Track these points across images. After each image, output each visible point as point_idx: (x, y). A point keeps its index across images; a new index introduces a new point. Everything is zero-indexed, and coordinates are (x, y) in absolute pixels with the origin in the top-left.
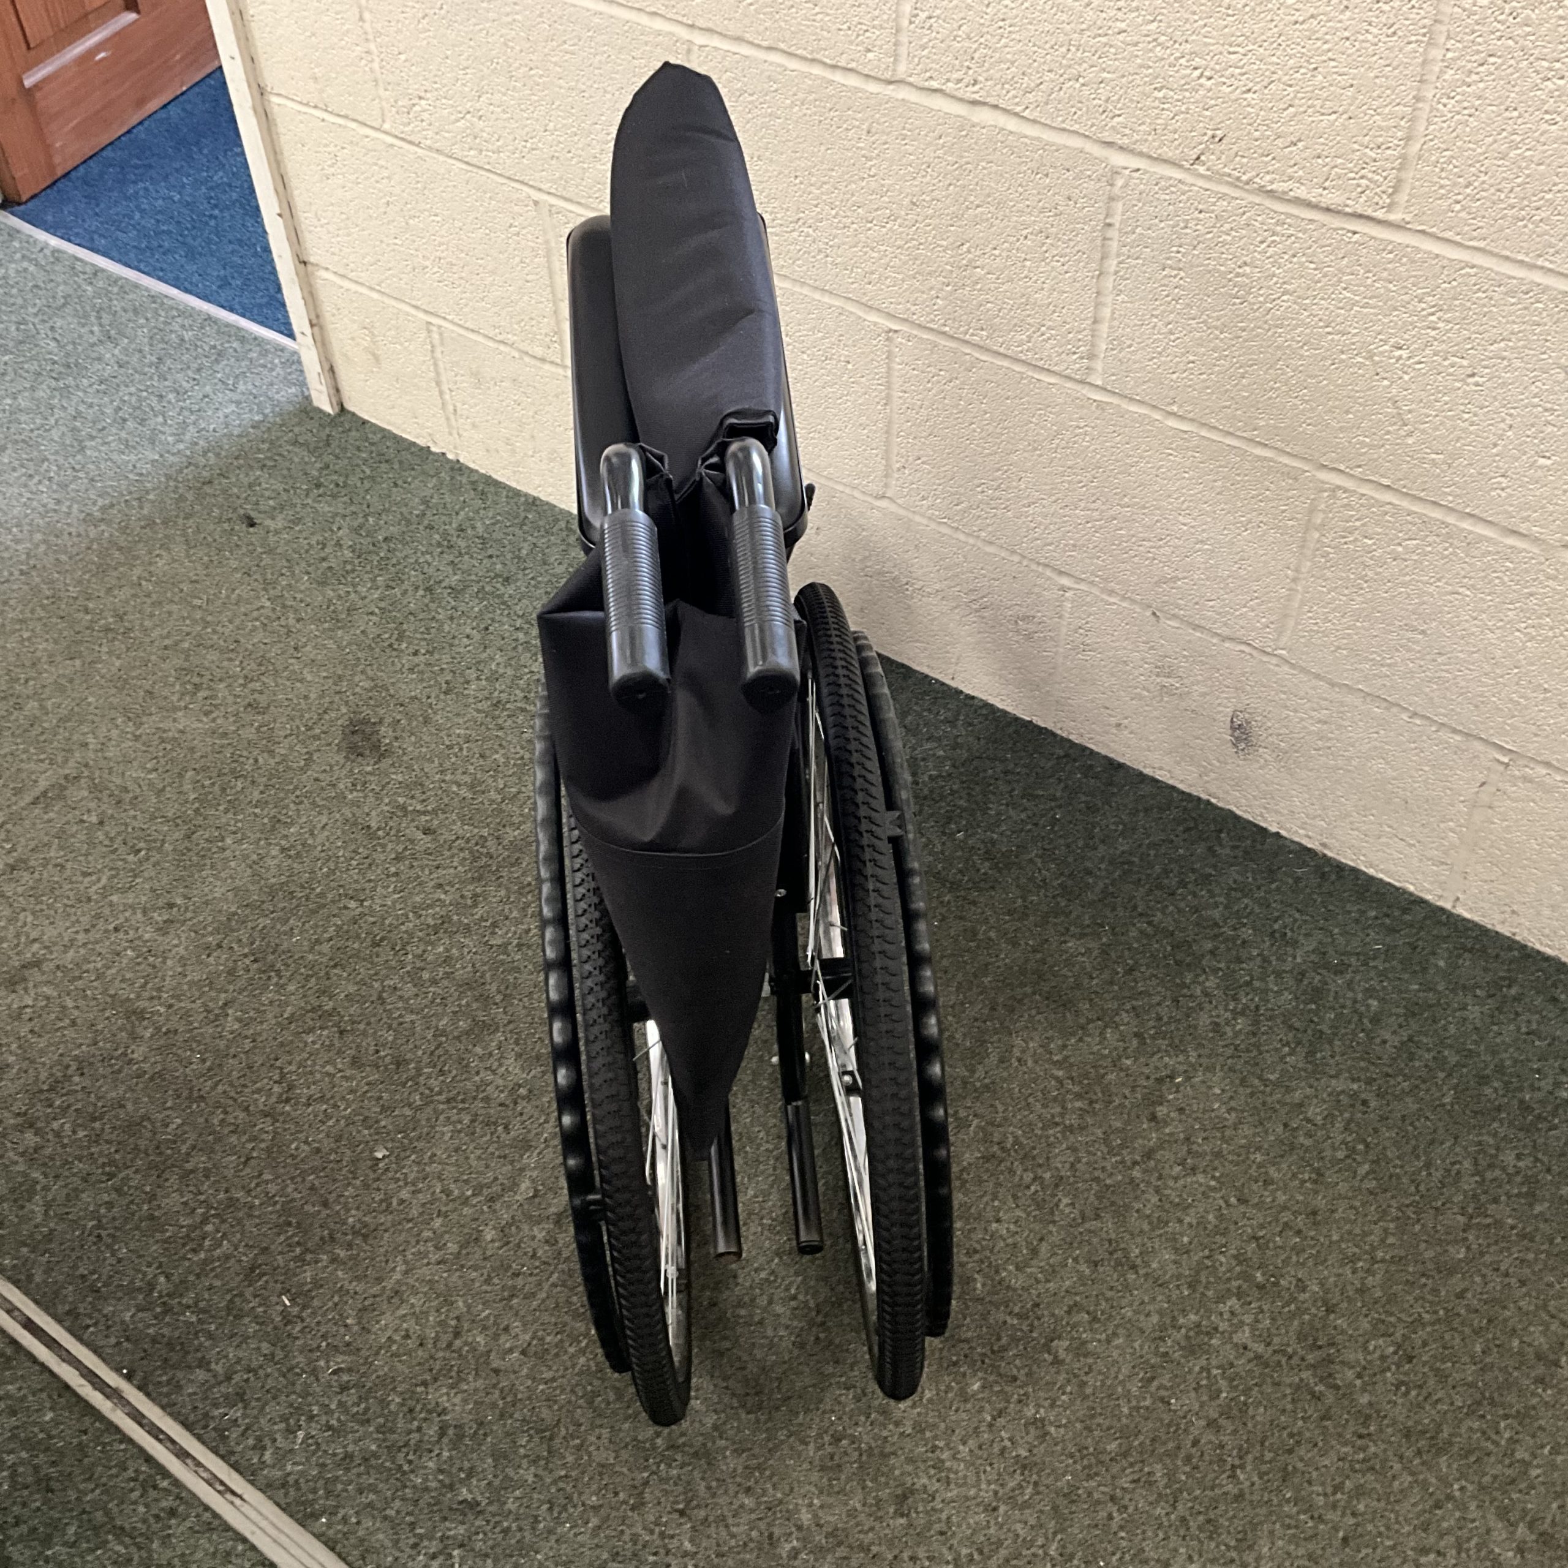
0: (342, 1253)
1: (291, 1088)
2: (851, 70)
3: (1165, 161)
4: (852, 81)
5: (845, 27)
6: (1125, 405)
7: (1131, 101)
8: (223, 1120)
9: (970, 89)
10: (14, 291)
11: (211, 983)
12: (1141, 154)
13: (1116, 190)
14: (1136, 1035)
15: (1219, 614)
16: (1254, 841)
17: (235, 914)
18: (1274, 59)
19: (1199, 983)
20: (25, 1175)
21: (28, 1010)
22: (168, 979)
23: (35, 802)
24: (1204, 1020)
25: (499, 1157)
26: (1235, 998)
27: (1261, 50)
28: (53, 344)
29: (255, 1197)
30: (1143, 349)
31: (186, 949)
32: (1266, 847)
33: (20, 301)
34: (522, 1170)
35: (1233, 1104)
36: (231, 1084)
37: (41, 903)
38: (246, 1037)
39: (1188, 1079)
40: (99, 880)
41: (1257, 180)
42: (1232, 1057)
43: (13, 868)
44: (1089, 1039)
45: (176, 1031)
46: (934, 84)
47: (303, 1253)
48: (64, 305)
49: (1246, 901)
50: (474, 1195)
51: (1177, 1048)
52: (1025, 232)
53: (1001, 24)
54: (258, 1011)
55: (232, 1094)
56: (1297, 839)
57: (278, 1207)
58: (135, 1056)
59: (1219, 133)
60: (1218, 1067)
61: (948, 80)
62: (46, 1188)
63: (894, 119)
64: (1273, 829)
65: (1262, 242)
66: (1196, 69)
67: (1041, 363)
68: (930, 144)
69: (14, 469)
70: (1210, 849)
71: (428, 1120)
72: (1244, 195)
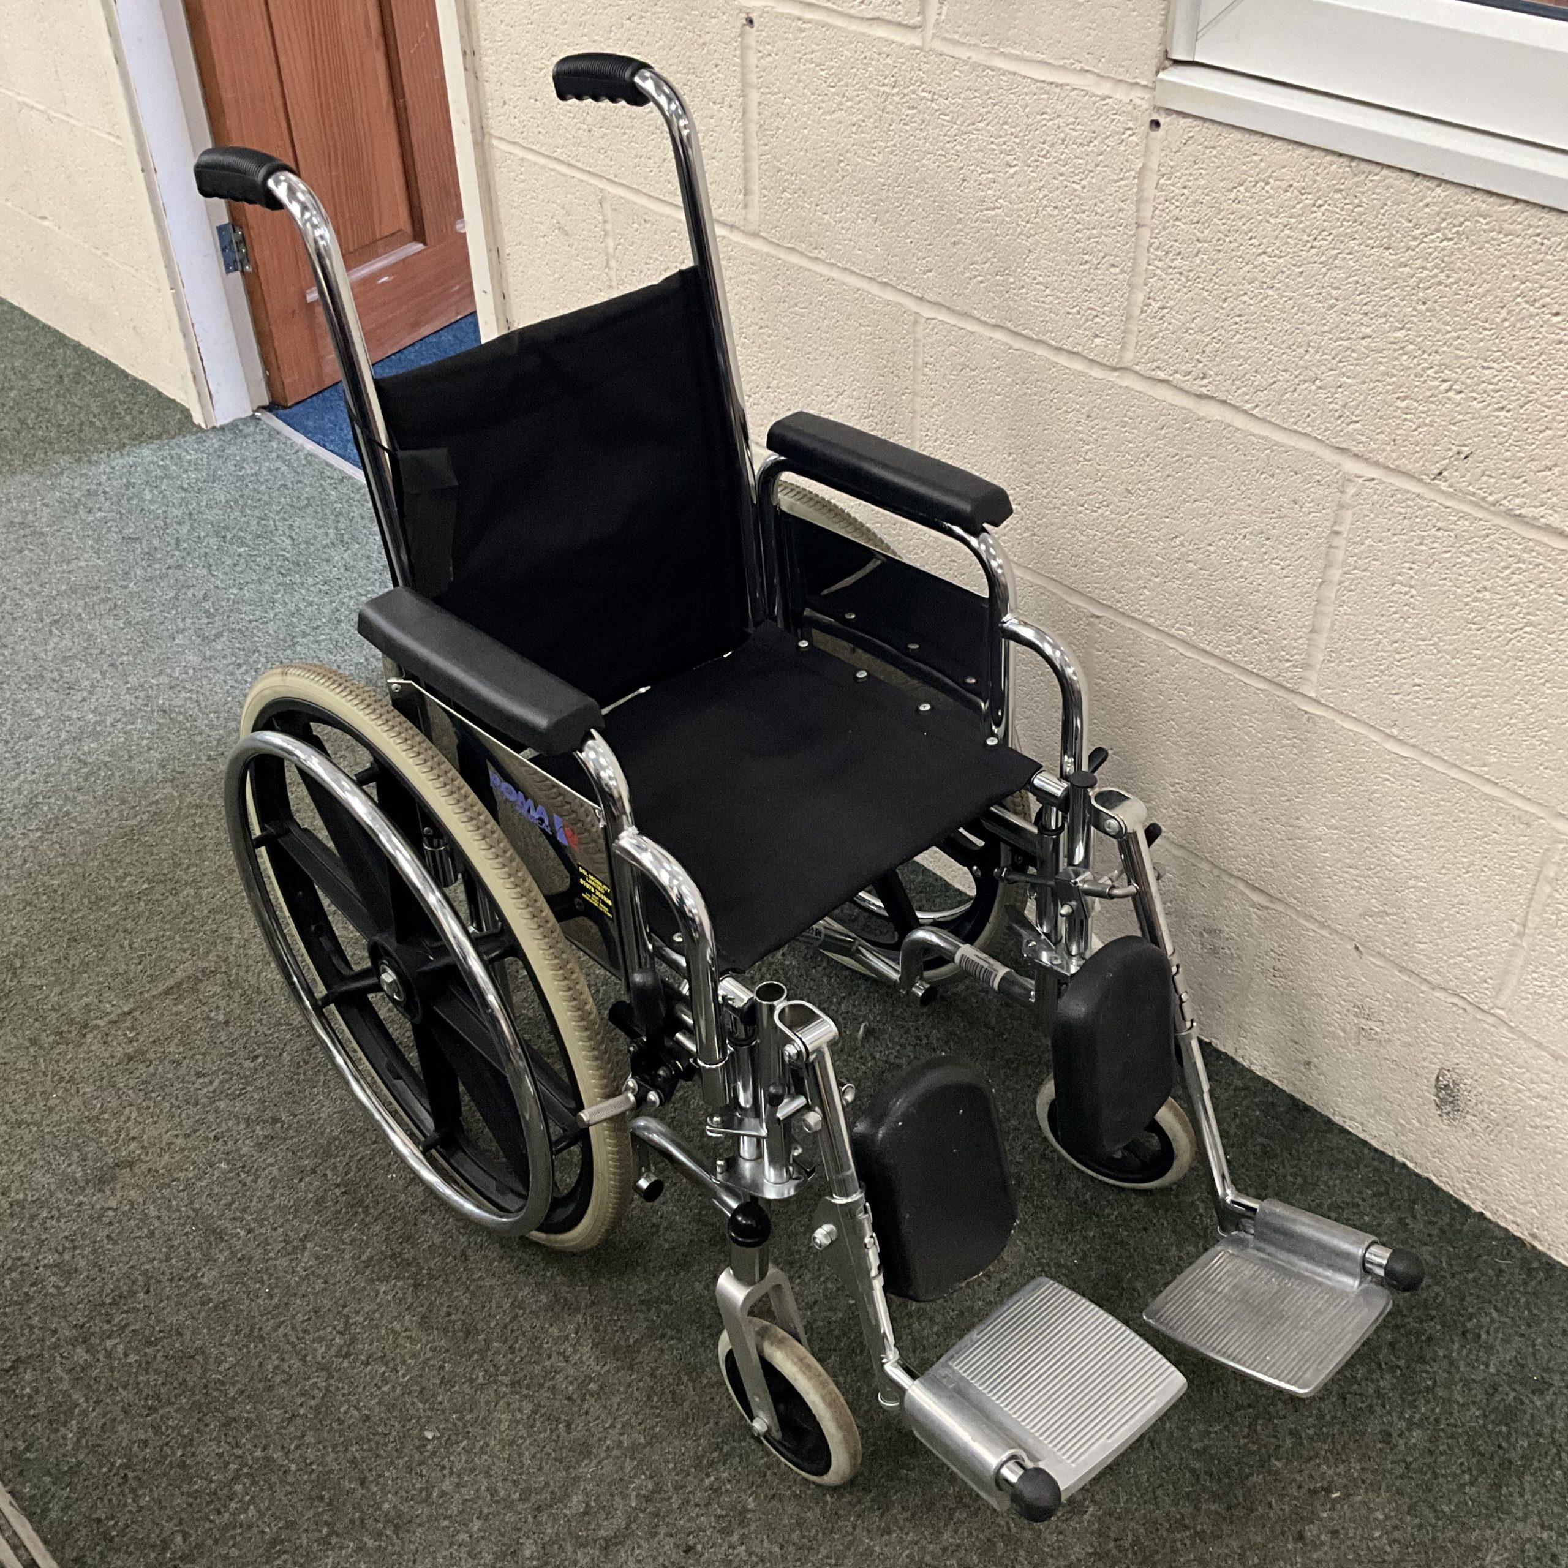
0: (370, 1543)
1: (353, 1340)
2: (1076, 354)
3: (1403, 473)
4: (1077, 365)
5: (1074, 311)
6: (1339, 721)
7: (1371, 408)
8: (277, 1367)
9: (1198, 382)
10: (263, 488)
11: (296, 1210)
12: (1377, 464)
13: (1347, 498)
14: (1291, 1433)
15: (1431, 959)
16: (1453, 1219)
17: (336, 1139)
18: (1533, 378)
19: (1372, 1381)
20: (66, 1394)
21: (111, 1213)
22: (255, 1199)
23: (168, 992)
24: (1373, 1427)
25: (555, 1459)
26: (1413, 1405)
27: (1519, 368)
28: (288, 541)
29: (293, 1461)
30: (1363, 664)
31: (280, 1169)
32: (1466, 1228)
33: (266, 498)
34: (577, 1479)
35: (1397, 1534)
36: (294, 1328)
37: (150, 1099)
38: (319, 1276)
39: (1347, 1496)
40: (211, 1083)
41: (1504, 502)
42: (1402, 1477)
43: (130, 1059)
44: (1237, 1429)
45: (250, 1259)
46: (1161, 375)
47: (329, 1535)
48: (307, 506)
49: (1437, 1289)
50: (520, 1499)
51: (1338, 1457)
52: (1244, 531)
53: (1237, 319)
54: (337, 1249)
55: (293, 1339)
56: (1503, 1224)
57: (314, 1476)
58: (205, 1280)
59: (1466, 450)
60: (1384, 1486)
61: (1176, 372)
62: (84, 1413)
63: (1116, 405)
64: (1477, 1208)
65: (1506, 568)
66: (1445, 381)
67: (1250, 667)
68: (1151, 433)
69: (225, 657)
70: (1401, 1221)
71: (487, 1403)
72: (1489, 517)
